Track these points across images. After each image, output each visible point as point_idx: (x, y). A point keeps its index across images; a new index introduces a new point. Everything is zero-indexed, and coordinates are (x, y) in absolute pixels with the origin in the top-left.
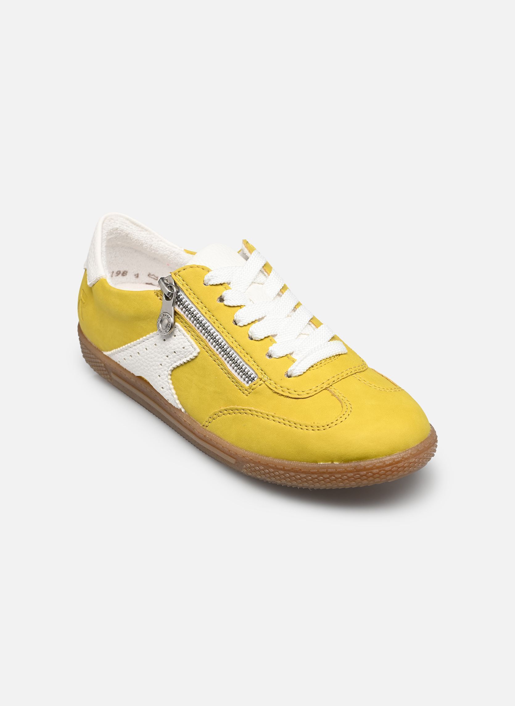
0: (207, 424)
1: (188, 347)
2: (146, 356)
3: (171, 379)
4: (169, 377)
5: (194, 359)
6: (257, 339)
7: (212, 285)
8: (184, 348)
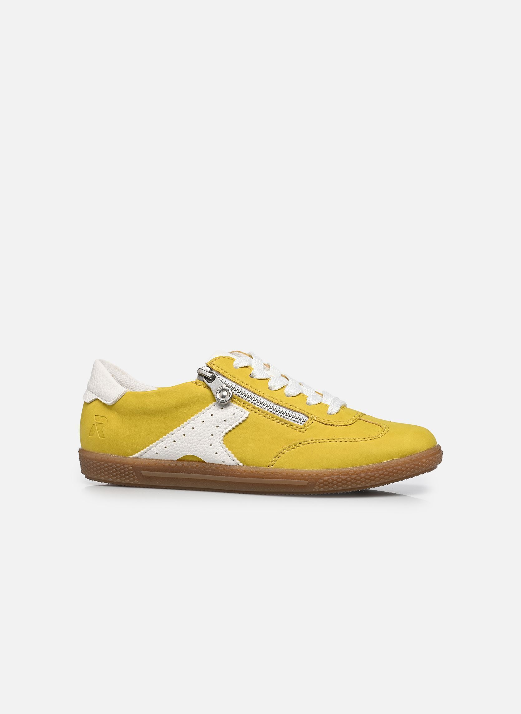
0: (272, 463)
1: (238, 413)
2: (193, 434)
3: (224, 444)
4: (222, 442)
5: (246, 420)
6: (294, 395)
7: (242, 367)
8: (234, 414)
